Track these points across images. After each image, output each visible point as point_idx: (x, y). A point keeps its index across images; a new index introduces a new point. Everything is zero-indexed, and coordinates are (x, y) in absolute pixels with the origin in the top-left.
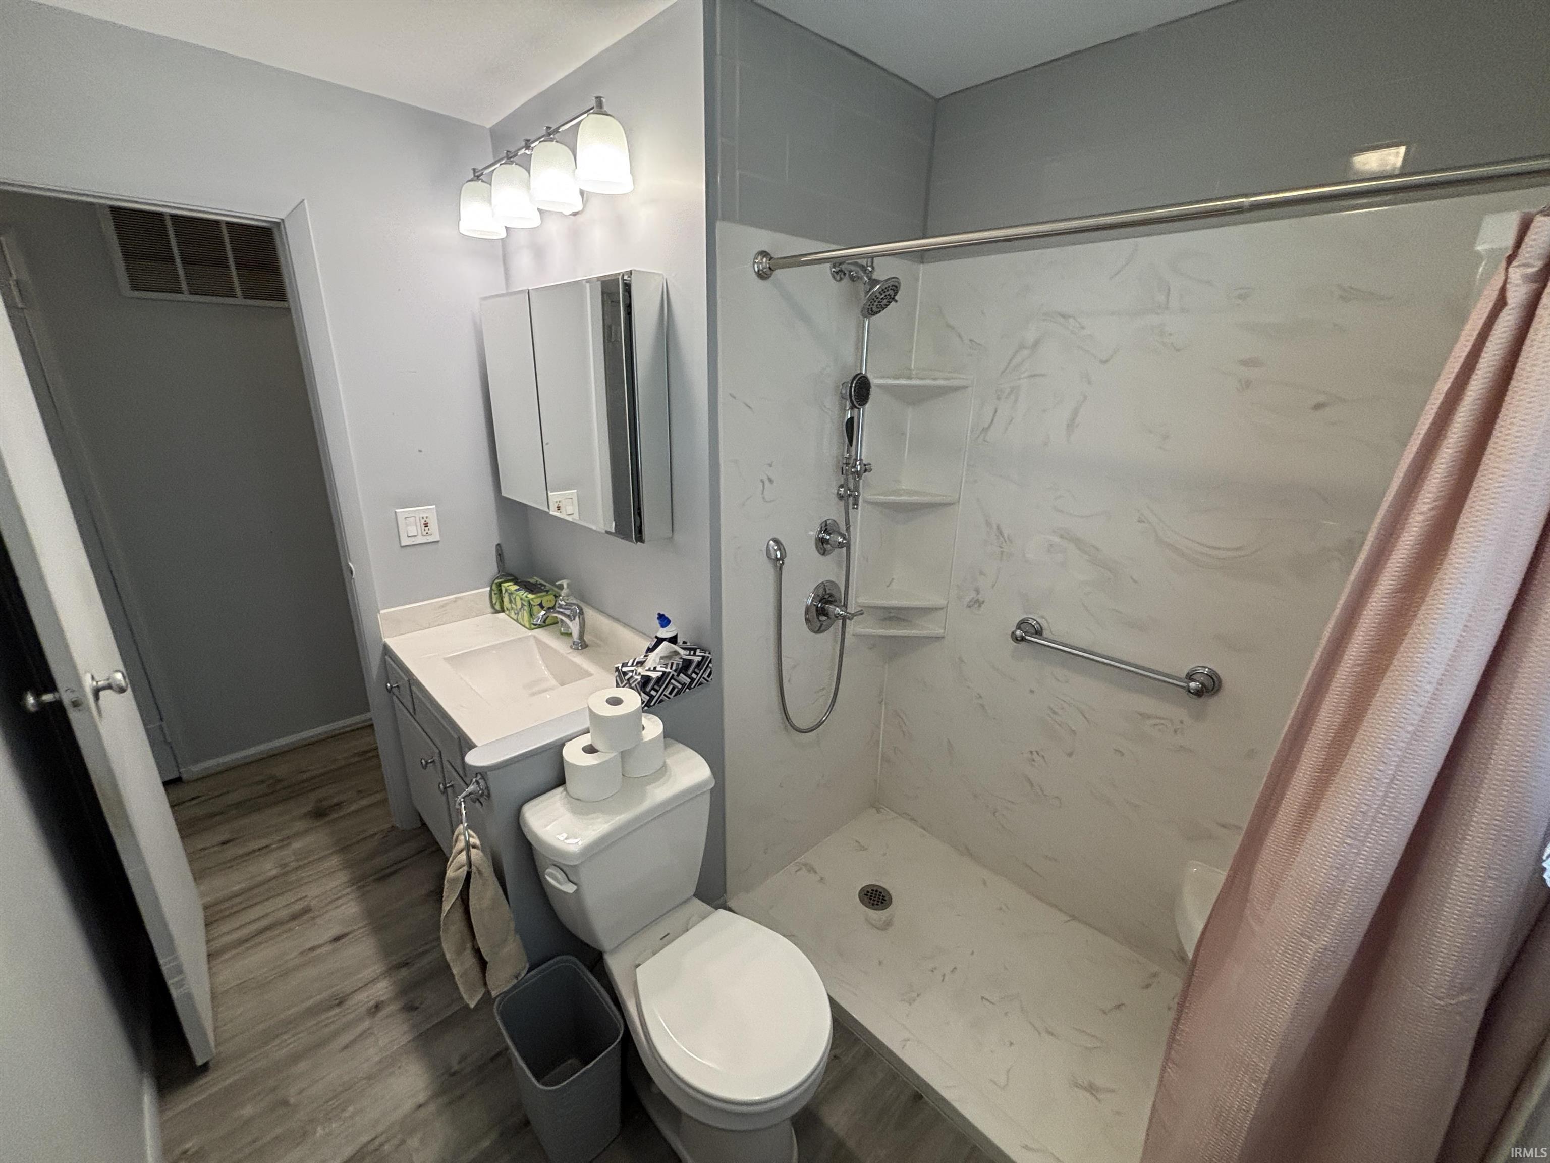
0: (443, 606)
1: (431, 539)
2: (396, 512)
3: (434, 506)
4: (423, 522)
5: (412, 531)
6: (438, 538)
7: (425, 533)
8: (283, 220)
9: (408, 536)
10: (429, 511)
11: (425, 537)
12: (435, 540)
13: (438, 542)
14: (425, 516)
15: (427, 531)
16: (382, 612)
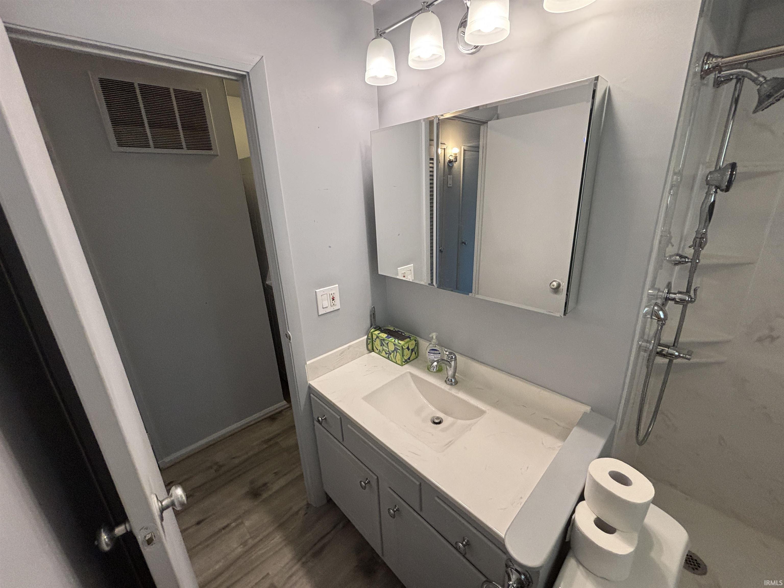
0: (342, 353)
1: (336, 308)
2: (316, 292)
3: (337, 285)
4: (331, 297)
5: (326, 304)
6: (339, 307)
7: (332, 304)
8: (248, 73)
9: (323, 308)
10: (334, 289)
11: (332, 307)
12: (338, 308)
13: (339, 309)
14: (332, 293)
15: (334, 303)
16: (308, 363)
